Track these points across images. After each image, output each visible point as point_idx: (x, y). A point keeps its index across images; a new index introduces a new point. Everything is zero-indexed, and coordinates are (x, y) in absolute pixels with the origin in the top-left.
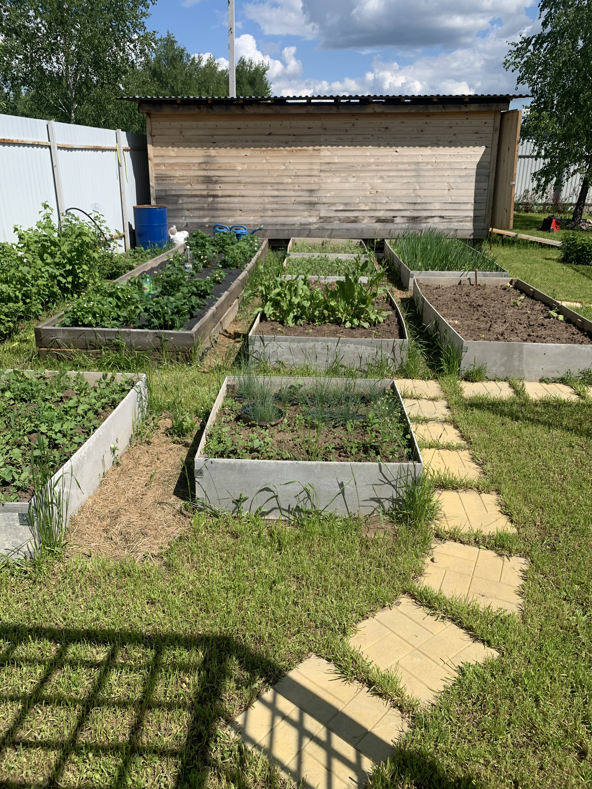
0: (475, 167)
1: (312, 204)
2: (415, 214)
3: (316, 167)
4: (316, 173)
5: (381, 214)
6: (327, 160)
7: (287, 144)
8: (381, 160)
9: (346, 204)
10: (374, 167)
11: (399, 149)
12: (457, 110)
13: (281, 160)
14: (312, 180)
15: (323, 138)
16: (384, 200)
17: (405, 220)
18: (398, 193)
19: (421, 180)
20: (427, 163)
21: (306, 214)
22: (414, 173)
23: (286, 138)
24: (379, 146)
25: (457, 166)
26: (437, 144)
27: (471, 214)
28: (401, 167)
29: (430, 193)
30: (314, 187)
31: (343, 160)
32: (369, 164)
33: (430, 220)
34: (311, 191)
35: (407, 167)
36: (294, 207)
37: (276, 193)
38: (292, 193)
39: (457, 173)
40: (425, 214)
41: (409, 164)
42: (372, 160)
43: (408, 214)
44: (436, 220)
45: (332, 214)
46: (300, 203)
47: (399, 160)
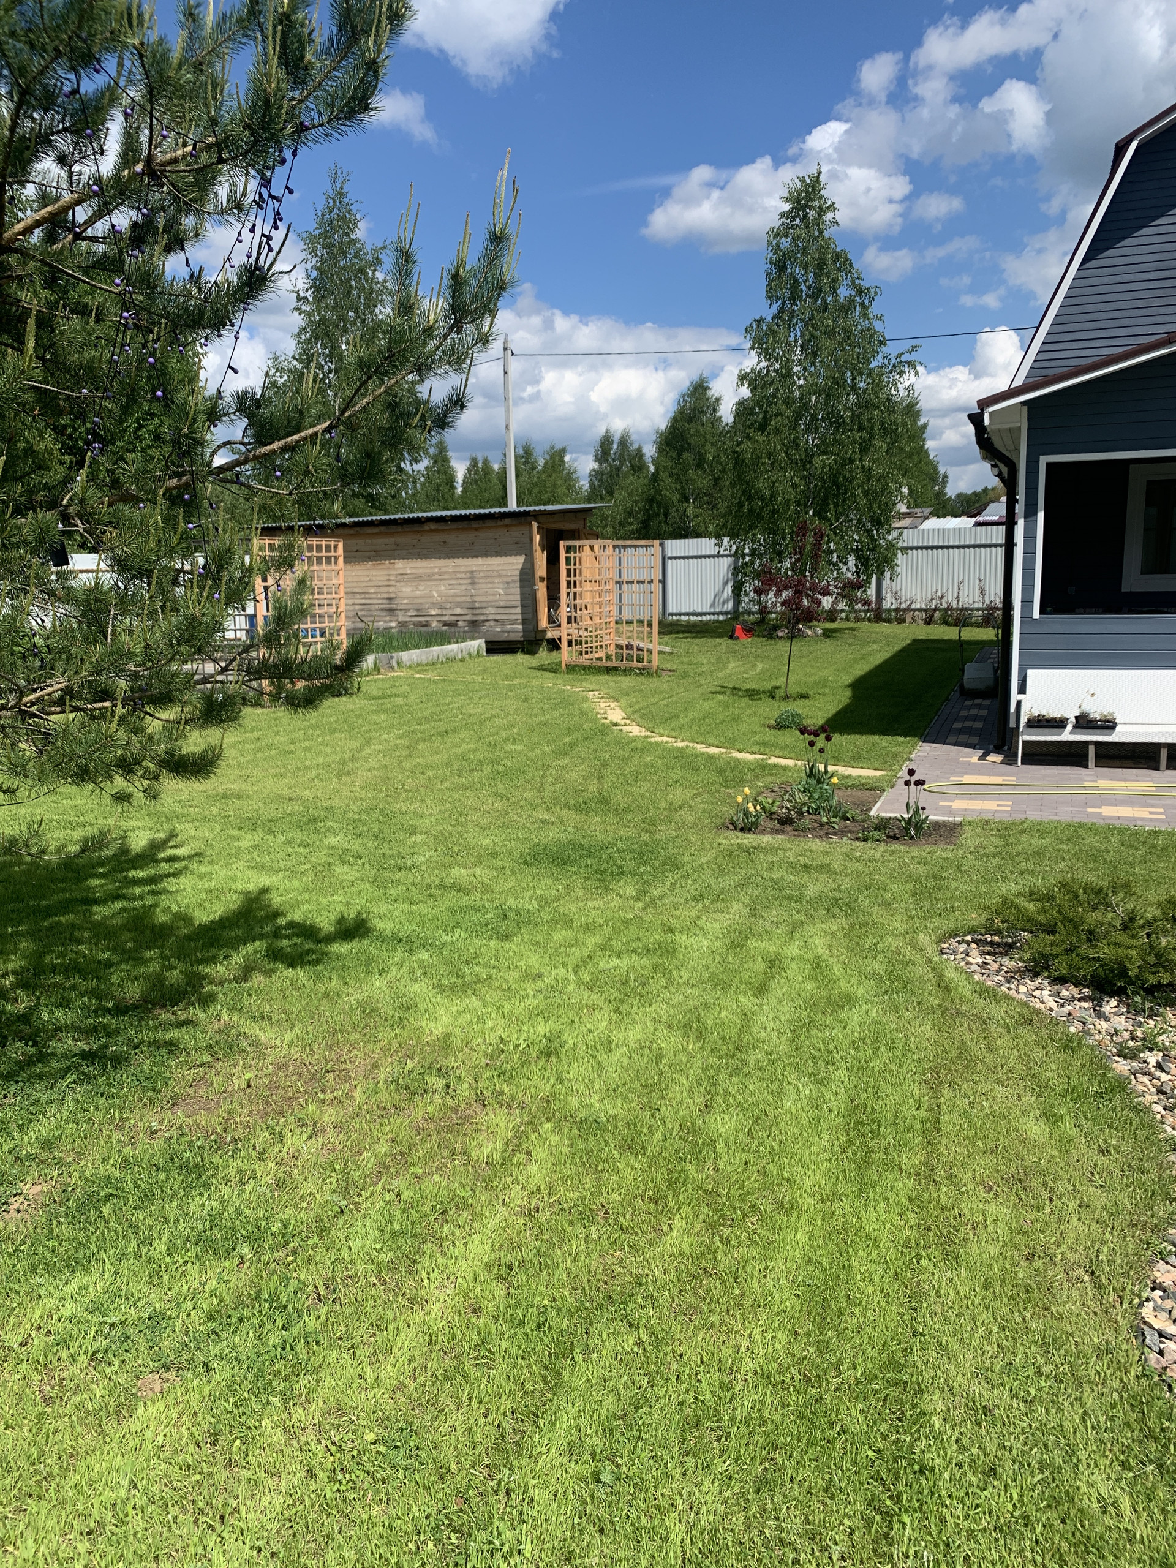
0: (518, 573)
1: (391, 610)
2: (475, 618)
3: (392, 578)
4: (393, 583)
5: (446, 619)
6: (401, 572)
7: (370, 559)
8: (443, 570)
9: (418, 610)
10: (437, 577)
11: (456, 560)
12: (494, 524)
13: (366, 573)
14: (391, 589)
15: (397, 552)
16: (448, 606)
17: (466, 624)
18: (459, 599)
19: (477, 586)
20: (480, 572)
21: (388, 618)
22: (469, 581)
23: (368, 554)
24: (440, 558)
25: (504, 573)
26: (485, 554)
27: (520, 617)
28: (459, 575)
29: (484, 599)
30: (392, 595)
31: (414, 571)
32: (433, 575)
33: (487, 624)
34: (390, 599)
35: (463, 575)
36: (379, 613)
37: (363, 601)
38: (376, 601)
39: (505, 579)
40: (482, 618)
41: (466, 572)
42: (436, 570)
43: (468, 618)
44: (492, 623)
45: (408, 619)
46: (382, 610)
47: (457, 569)
